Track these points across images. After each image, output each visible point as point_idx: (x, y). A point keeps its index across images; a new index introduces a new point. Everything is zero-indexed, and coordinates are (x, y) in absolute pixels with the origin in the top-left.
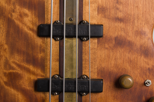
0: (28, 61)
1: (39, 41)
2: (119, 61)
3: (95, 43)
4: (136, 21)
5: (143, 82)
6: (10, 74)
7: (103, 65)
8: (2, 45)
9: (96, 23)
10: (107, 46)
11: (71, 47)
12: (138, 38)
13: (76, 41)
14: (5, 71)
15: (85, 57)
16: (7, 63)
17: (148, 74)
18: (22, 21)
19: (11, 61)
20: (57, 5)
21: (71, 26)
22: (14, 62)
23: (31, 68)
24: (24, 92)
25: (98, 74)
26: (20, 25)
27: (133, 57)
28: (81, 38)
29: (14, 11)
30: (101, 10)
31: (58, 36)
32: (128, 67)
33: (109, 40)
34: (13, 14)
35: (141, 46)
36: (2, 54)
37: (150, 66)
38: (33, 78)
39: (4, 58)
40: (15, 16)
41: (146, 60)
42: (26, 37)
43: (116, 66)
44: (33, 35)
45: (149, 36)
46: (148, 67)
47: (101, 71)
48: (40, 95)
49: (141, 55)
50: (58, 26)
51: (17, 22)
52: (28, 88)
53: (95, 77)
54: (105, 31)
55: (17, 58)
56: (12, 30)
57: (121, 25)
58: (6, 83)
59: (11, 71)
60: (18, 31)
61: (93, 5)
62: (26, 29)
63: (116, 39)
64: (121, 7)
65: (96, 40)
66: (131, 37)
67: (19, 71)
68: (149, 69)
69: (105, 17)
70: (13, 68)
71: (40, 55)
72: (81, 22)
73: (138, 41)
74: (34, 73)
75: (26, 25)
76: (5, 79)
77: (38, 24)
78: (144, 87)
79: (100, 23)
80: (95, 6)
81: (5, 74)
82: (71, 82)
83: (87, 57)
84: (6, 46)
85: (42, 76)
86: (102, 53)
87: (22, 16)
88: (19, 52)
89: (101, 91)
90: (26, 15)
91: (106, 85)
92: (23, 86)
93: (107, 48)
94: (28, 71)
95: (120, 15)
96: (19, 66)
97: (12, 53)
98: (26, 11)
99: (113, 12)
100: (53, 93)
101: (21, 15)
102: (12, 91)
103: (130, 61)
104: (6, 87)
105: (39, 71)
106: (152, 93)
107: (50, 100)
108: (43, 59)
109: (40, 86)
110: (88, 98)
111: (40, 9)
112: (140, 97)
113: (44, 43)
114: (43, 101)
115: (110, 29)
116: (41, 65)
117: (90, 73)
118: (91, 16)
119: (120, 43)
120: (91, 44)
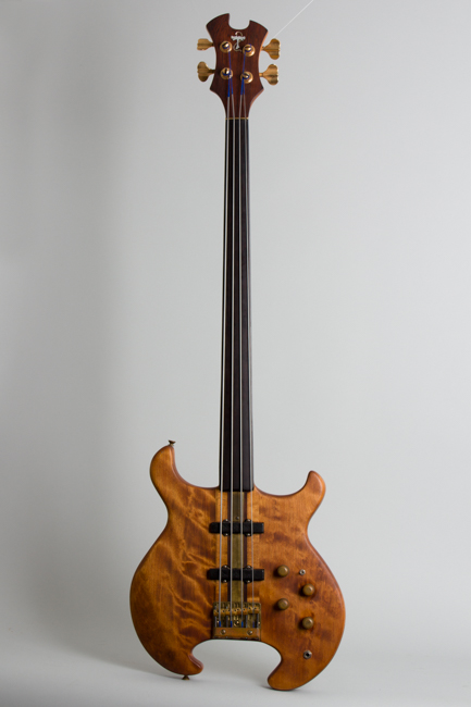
0: (202, 554)
1: (210, 536)
2: (278, 554)
3: (257, 538)
4: (291, 520)
5: (298, 571)
6: (187, 564)
7: (265, 557)
8: (181, 540)
9: (258, 521)
10: (267, 541)
11: (237, 542)
12: (293, 534)
13: (241, 536)
14: (183, 562)
15: (249, 550)
16: (184, 555)
17: (302, 564)
18: (196, 520)
19: (188, 553)
20: (226, 507)
21: (237, 525)
22: (190, 555)
23: (205, 559)
24: (198, 580)
25: (260, 565)
26: (196, 523)
27: (289, 550)
28: (245, 534)
29: (190, 512)
30: (262, 510)
31: (226, 532)
32: (285, 558)
33: (269, 535)
35: (296, 541)
36: (180, 547)
37: (304, 558)
38: (207, 568)
39: (182, 551)
40: (191, 515)
41: (301, 553)
42: (200, 534)
43: (275, 558)
44: (205, 531)
45: (303, 531)
46: (302, 558)
47: (263, 563)
48: (212, 583)
49: (296, 548)
50: (227, 525)
51: (193, 521)
52: (202, 577)
53: (258, 567)
54: (265, 528)
55: (193, 551)
56: (189, 527)
57: (279, 523)
58: (183, 572)
59: (188, 562)
60: (194, 528)
62: (200, 527)
63: (275, 534)
64: (278, 507)
65: (258, 536)
66: (288, 533)
67: (194, 562)
68: (303, 560)
69: (265, 516)
70: (188, 559)
71: (212, 549)
72: (246, 520)
73: (294, 537)
74: (206, 564)
75: (200, 523)
76: (183, 569)
77: (210, 522)
78: (299, 576)
79: (261, 521)
80: (257, 507)
81: (183, 564)
82: (237, 571)
83: (251, 550)
84: (184, 541)
85: (213, 566)
86: (264, 547)
87: (197, 515)
88: (194, 546)
89: (263, 579)
90: (200, 515)
91: (267, 574)
92: (198, 575)
93: (268, 543)
94: (202, 562)
95: (278, 514)
96: (195, 558)
97: (189, 547)
98: (200, 511)
99: (272, 511)
100: (222, 581)
102: (189, 579)
103: (287, 554)
104: (184, 576)
105: (210, 562)
106: (306, 582)
107: (220, 587)
108: (215, 552)
109: (212, 574)
110: (253, 585)
111: (212, 510)
112: (296, 585)
113: (215, 538)
114: (215, 588)
115: (271, 526)
116: (213, 557)
117: (254, 564)
118: (254, 516)
119: (279, 538)
120: (254, 539)
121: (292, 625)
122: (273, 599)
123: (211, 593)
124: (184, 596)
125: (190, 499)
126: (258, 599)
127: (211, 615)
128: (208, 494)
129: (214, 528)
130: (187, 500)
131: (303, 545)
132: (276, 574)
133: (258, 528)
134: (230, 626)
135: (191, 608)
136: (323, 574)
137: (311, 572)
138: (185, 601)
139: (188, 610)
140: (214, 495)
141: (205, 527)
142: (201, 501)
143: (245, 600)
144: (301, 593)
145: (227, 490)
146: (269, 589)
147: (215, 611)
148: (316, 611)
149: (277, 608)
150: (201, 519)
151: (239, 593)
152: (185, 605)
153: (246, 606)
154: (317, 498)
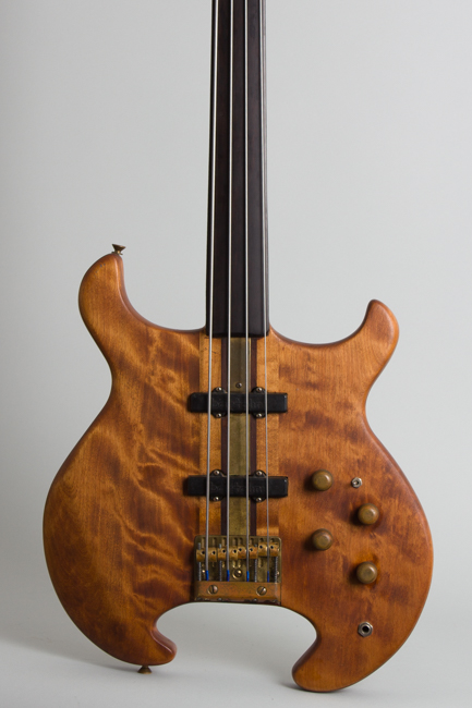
0: (174, 450)
1: (190, 418)
2: (313, 450)
3: (275, 422)
4: (337, 388)
5: (349, 481)
6: (147, 468)
7: (288, 456)
8: (136, 425)
9: (277, 391)
10: (293, 426)
11: (238, 428)
12: (341, 414)
13: (246, 419)
14: (139, 464)
15: (260, 443)
16: (142, 452)
17: (357, 468)
18: (164, 389)
19: (149, 448)
20: (218, 364)
21: (238, 397)
22: (153, 451)
23: (179, 459)
24: (168, 496)
25: (280, 469)
26: (163, 395)
27: (334, 442)
28: (253, 414)
29: (153, 374)
30: (285, 371)
31: (220, 410)
32: (325, 457)
33: (297, 416)
34: (152, 378)
35: (346, 426)
36: (135, 438)
37: (360, 457)
38: (183, 474)
39: (138, 445)
40: (155, 380)
41: (354, 448)
42: (171, 413)
43: (308, 456)
44: (180, 408)
45: (359, 409)
46: (356, 457)
47: (285, 465)
48: (192, 501)
49: (346, 440)
50: (219, 397)
51: (158, 390)
52: (175, 491)
53: (276, 473)
54: (290, 403)
55: (158, 445)
56: (150, 403)
57: (316, 393)
58: (141, 482)
59: (149, 464)
60: (160, 404)
61: (272, 364)
62: (171, 401)
63: (308, 414)
64: (314, 366)
65: (277, 417)
66: (330, 412)
67: (160, 464)
68: (358, 461)
69: (290, 381)
70: (152, 460)
71: (192, 440)
72: (254, 389)
73: (341, 418)
74: (183, 468)
75: (171, 394)
76: (140, 477)
77: (189, 393)
78: (351, 489)
79: (282, 391)
80: (275, 365)
81: (140, 468)
82: (238, 481)
83: (264, 442)
84: (141, 427)
85: (195, 472)
86: (286, 437)
87: (165, 380)
88: (161, 435)
89: (286, 495)
90: (172, 379)
91: (293, 486)
92: (167, 488)
93: (294, 430)
94: (175, 464)
95: (313, 378)
96: (161, 456)
97: (150, 437)
98: (172, 373)
99: (302, 374)
100: (212, 499)
101: (163, 380)
102: (151, 495)
103: (330, 449)
104: (141, 489)
105: (190, 465)
106: (363, 499)
107: (208, 509)
108: (198, 447)
109: (193, 487)
110: (267, 506)
111: (193, 370)
112: (345, 504)
113: (199, 421)
114: (198, 511)
115: (298, 400)
116: (194, 454)
117: (269, 467)
118: (269, 381)
119: (314, 420)
120: (269, 423)
121: (337, 576)
122: (303, 529)
123: (191, 520)
124: (142, 525)
125: (153, 350)
126: (275, 531)
127: (191, 558)
128: (185, 342)
129: (196, 403)
130: (147, 352)
131: (358, 434)
132: (310, 485)
133: (278, 404)
134: (226, 579)
135: (155, 546)
136: (394, 487)
137: (372, 481)
138: (143, 535)
139: (150, 551)
140: (197, 343)
141: (178, 401)
142: (172, 354)
143: (253, 532)
144: (355, 519)
145: (220, 334)
146: (296, 514)
147: (199, 553)
148: (381, 552)
149: (310, 545)
150: (172, 386)
151: (241, 520)
152: (143, 541)
153: (255, 544)
154: (383, 348)
